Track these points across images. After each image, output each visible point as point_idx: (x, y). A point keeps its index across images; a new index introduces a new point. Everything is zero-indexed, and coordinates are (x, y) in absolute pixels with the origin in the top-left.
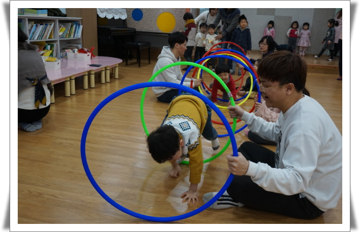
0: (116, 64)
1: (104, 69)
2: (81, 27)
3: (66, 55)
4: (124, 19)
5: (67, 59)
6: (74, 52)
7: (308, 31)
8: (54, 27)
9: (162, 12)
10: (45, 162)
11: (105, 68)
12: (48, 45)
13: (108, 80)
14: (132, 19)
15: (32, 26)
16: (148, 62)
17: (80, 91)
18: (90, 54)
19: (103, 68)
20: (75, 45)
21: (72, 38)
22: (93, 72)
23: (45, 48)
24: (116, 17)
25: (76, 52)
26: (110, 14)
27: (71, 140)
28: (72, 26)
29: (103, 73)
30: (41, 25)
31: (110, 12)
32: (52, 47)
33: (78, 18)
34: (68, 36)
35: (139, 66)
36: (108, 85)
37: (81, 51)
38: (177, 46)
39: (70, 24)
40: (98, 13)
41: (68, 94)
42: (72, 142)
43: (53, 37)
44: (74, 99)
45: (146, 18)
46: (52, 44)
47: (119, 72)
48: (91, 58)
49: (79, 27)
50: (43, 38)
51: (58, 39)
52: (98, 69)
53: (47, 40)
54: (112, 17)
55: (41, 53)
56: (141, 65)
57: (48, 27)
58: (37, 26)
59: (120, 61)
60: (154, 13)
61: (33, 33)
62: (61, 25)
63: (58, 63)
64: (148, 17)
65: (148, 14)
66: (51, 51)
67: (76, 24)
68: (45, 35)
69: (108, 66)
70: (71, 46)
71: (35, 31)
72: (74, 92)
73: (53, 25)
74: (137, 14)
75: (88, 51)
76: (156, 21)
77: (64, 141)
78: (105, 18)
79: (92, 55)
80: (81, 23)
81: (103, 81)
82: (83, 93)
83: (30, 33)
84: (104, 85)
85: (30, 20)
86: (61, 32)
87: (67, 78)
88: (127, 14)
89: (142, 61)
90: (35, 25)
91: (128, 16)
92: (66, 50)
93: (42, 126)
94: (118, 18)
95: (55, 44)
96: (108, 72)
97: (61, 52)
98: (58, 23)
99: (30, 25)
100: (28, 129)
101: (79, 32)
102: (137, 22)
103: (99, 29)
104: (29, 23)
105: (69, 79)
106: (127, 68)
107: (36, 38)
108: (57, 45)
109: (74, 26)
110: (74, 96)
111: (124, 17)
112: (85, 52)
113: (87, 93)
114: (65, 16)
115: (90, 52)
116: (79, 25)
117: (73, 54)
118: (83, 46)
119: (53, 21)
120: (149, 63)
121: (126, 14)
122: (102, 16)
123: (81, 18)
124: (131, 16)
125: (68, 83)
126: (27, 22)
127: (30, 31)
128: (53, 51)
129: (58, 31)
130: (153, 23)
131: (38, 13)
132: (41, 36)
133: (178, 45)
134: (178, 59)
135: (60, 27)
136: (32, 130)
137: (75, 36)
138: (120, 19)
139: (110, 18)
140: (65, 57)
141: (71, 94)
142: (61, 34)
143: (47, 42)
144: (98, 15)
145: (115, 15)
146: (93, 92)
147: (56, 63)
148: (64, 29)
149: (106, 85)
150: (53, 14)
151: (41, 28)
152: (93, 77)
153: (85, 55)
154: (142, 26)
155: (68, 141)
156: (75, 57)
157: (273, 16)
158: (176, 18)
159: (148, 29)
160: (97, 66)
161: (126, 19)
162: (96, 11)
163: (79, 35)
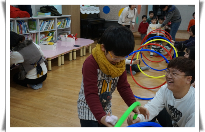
0: (90, 44)
1: (82, 48)
2: (70, 21)
3: (61, 38)
5: (61, 41)
6: (65, 37)
8: (54, 22)
9: (122, 8)
10: (42, 110)
12: (51, 33)
13: (85, 54)
14: (103, 12)
15: (42, 23)
17: (67, 62)
20: (67, 32)
21: (65, 27)
22: (75, 51)
23: (48, 35)
24: (93, 13)
25: (67, 37)
26: (89, 11)
27: (57, 95)
28: (65, 20)
29: (82, 50)
30: (47, 21)
31: (88, 10)
32: (53, 34)
33: (69, 16)
34: (62, 26)
36: (85, 57)
37: (70, 36)
39: (64, 19)
41: (60, 64)
42: (57, 97)
43: (53, 28)
44: (63, 67)
45: (111, 12)
46: (53, 32)
47: (92, 48)
48: (75, 40)
49: (69, 21)
50: (48, 29)
51: (56, 29)
52: (78, 48)
53: (50, 30)
54: (90, 13)
55: (46, 38)
57: (51, 23)
58: (44, 22)
59: (93, 42)
60: (117, 9)
61: (42, 27)
62: (58, 20)
63: (55, 46)
64: (113, 11)
65: (113, 9)
66: (52, 37)
67: (68, 19)
68: (49, 27)
69: (84, 46)
70: (64, 32)
71: (43, 26)
72: (63, 63)
73: (53, 21)
74: (106, 9)
75: (74, 36)
76: (118, 13)
77: (53, 96)
78: (86, 14)
79: (76, 38)
80: (70, 19)
81: (82, 55)
82: (68, 64)
83: (40, 27)
85: (40, 19)
86: (58, 25)
87: (59, 55)
90: (43, 22)
91: (100, 11)
92: (61, 36)
93: (43, 86)
95: (54, 32)
96: (85, 50)
97: (58, 36)
98: (56, 20)
99: (40, 22)
100: (35, 88)
101: (69, 24)
102: (106, 14)
103: (81, 21)
104: (40, 21)
105: (60, 56)
107: (43, 30)
108: (56, 33)
109: (66, 20)
110: (63, 66)
111: (97, 12)
112: (72, 37)
113: (71, 63)
114: (61, 15)
115: (75, 37)
116: (69, 20)
117: (65, 38)
118: (71, 33)
119: (54, 18)
121: (99, 10)
122: (83, 13)
123: (71, 15)
124: (103, 10)
125: (60, 58)
126: (39, 21)
127: (40, 25)
128: (53, 36)
129: (57, 24)
130: (116, 15)
131: (45, 15)
132: (47, 28)
135: (58, 22)
136: (37, 89)
137: (67, 26)
138: (95, 13)
139: (89, 14)
140: (60, 39)
141: (61, 64)
142: (58, 26)
143: (50, 31)
144: (81, 13)
145: (92, 12)
146: (75, 62)
147: (54, 46)
148: (60, 23)
149: (83, 57)
150: (54, 14)
151: (46, 23)
152: (75, 53)
153: (72, 39)
155: (55, 97)
156: (66, 40)
159: (113, 19)
160: (78, 46)
161: (99, 13)
162: (80, 10)
163: (69, 25)
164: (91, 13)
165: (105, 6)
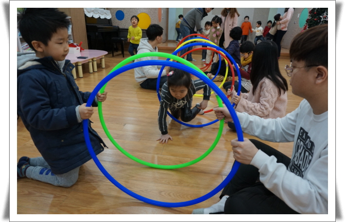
0: (102, 56)
1: (91, 61)
4: (109, 18)
9: (139, 13)
11: (92, 59)
13: (96, 69)
14: (116, 19)
18: (79, 48)
19: (90, 59)
22: (80, 64)
24: (102, 17)
26: (97, 14)
29: (91, 63)
31: (96, 12)
35: (123, 57)
36: (96, 74)
37: (72, 45)
38: (158, 38)
40: (86, 13)
45: (126, 18)
47: (105, 62)
48: (81, 51)
52: (85, 61)
56: (125, 56)
59: (106, 53)
65: (129, 14)
69: (94, 58)
74: (120, 14)
75: (77, 45)
78: (92, 17)
79: (81, 49)
81: (91, 71)
84: (92, 74)
88: (112, 14)
89: (125, 53)
91: (112, 16)
94: (104, 18)
96: (95, 63)
102: (120, 21)
103: (87, 27)
106: (113, 59)
111: (109, 17)
112: (75, 46)
115: (79, 46)
118: (74, 42)
121: (110, 15)
122: (89, 15)
124: (115, 16)
138: (105, 18)
139: (97, 18)
144: (85, 15)
145: (101, 15)
146: (82, 81)
149: (94, 74)
152: (80, 68)
153: (76, 48)
154: (125, 25)
158: (151, 17)
160: (84, 58)
161: (111, 19)
162: (84, 11)
163: (70, 32)
164: (99, 18)
165: (118, 10)
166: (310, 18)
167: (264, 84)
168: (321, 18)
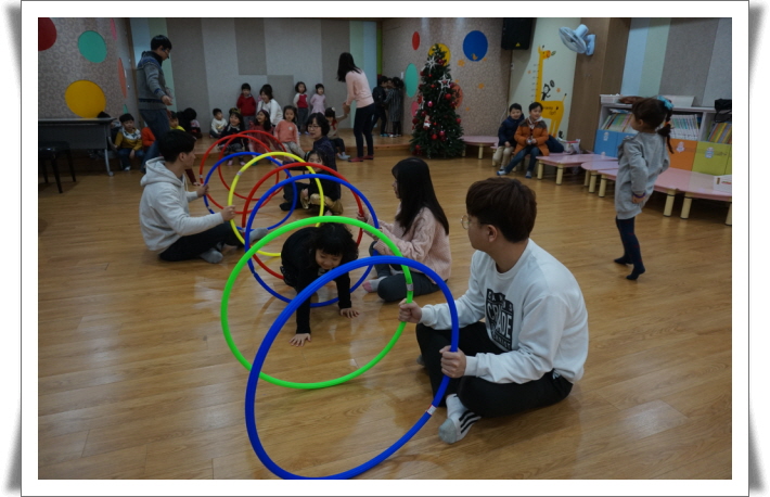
7: (324, 97)
16: (70, 179)
35: (61, 192)
38: (183, 156)
56: (63, 189)
60: (55, 84)
76: (63, 95)
89: (62, 179)
120: (74, 180)
133: (185, 156)
134: (181, 178)
157: (265, 77)
158: (105, 90)
159: (48, 115)
166: (422, 83)
167: (422, 221)
168: (440, 85)
